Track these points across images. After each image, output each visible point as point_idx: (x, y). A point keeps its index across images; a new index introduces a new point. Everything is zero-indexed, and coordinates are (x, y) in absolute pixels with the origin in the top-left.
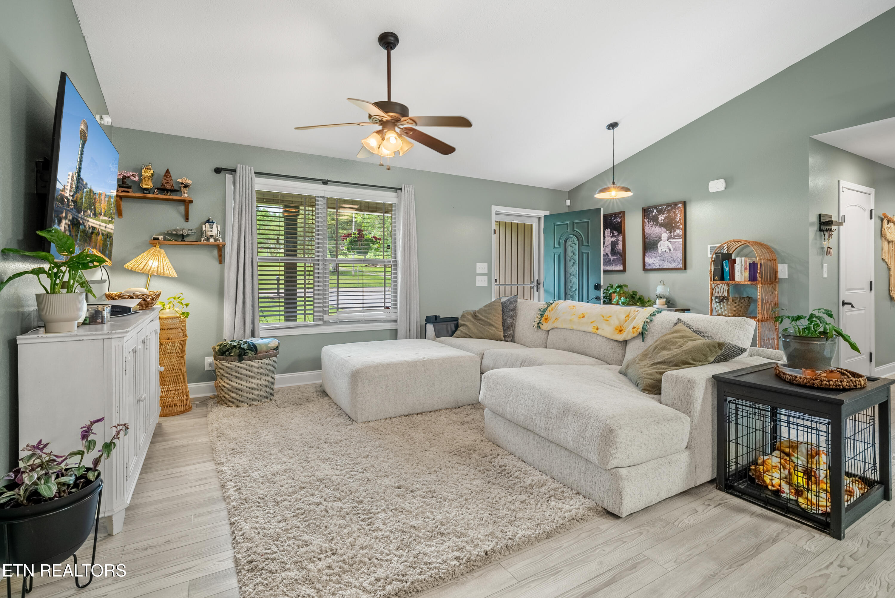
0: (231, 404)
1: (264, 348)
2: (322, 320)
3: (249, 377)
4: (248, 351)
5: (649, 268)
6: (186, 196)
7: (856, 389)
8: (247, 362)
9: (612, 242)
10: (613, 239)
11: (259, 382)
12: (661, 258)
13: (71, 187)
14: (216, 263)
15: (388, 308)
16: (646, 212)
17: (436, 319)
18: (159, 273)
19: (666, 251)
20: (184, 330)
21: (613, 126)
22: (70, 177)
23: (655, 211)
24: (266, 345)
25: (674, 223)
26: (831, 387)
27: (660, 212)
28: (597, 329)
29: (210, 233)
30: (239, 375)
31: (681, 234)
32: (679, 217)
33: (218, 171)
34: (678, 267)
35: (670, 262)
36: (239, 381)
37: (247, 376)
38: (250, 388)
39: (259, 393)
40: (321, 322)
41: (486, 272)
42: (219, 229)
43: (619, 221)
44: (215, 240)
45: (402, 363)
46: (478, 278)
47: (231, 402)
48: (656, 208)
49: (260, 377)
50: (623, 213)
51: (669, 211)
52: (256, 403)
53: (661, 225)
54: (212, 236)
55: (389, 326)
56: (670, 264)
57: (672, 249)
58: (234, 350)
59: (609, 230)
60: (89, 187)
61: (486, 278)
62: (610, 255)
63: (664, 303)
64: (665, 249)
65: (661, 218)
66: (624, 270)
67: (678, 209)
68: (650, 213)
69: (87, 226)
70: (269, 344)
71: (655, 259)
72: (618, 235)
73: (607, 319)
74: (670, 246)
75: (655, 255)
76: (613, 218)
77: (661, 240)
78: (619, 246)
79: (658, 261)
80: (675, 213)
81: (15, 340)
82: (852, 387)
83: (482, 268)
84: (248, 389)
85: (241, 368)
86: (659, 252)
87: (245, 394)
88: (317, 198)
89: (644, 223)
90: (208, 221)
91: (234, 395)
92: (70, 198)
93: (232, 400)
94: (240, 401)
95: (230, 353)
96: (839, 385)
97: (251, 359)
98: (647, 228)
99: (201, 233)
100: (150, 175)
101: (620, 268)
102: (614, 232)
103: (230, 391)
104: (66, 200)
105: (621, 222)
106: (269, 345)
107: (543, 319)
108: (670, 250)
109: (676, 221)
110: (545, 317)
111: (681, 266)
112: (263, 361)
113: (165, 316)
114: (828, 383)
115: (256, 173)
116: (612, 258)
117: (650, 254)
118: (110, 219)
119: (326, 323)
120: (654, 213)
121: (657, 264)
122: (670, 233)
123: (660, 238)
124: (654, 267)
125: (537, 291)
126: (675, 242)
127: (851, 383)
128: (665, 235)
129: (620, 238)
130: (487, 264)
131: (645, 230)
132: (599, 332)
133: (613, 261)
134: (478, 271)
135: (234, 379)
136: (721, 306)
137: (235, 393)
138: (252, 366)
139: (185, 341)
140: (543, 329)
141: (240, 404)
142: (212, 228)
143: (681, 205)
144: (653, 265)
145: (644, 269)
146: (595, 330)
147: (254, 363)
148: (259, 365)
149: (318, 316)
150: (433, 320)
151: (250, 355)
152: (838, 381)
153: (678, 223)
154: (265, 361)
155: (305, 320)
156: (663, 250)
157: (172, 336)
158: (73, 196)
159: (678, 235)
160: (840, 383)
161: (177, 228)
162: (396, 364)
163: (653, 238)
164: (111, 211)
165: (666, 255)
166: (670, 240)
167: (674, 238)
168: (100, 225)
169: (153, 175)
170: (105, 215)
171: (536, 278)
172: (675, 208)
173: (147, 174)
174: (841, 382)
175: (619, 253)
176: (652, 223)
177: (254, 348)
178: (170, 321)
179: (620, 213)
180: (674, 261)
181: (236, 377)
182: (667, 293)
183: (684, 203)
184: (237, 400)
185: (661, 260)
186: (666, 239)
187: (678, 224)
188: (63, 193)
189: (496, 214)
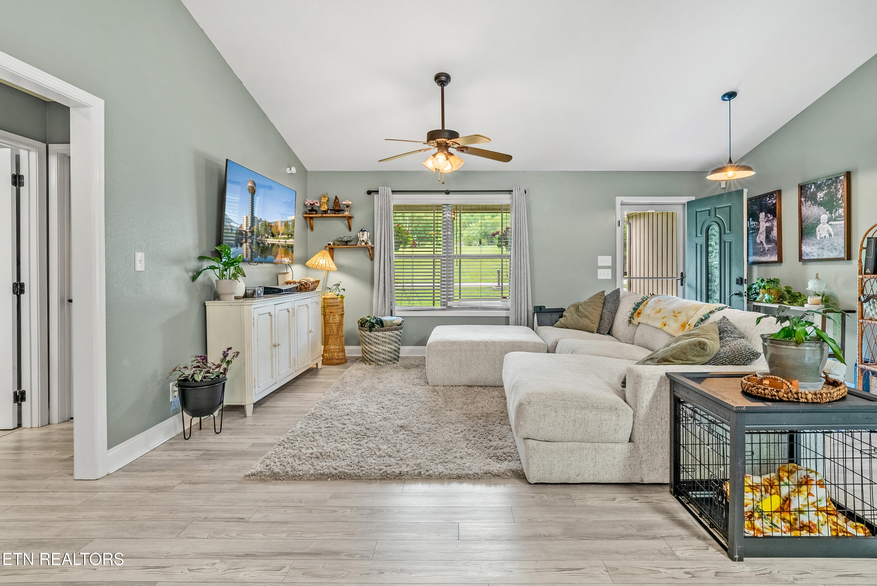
0: (366, 362)
1: (389, 324)
2: (446, 305)
3: (377, 344)
4: (376, 325)
5: (806, 258)
6: (346, 214)
7: (799, 402)
8: (375, 333)
9: (767, 227)
10: (768, 224)
11: (383, 348)
12: (820, 246)
13: (246, 224)
14: (369, 260)
15: (505, 298)
16: (802, 188)
17: (541, 309)
18: (322, 267)
19: (825, 237)
20: (343, 308)
21: (731, 95)
22: (245, 219)
23: (813, 187)
24: (391, 321)
25: (836, 201)
26: (766, 396)
27: (819, 187)
28: (665, 325)
29: (362, 239)
30: (370, 342)
31: (843, 214)
32: (841, 192)
33: (369, 193)
34: (839, 257)
35: (831, 251)
36: (370, 346)
37: (375, 343)
38: (377, 352)
39: (384, 356)
40: (445, 307)
41: (610, 264)
42: (368, 236)
43: (774, 202)
44: (366, 243)
45: (466, 343)
46: (599, 271)
47: (367, 361)
48: (814, 183)
49: (384, 344)
50: (779, 192)
51: (829, 187)
52: (382, 363)
53: (820, 204)
54: (363, 241)
55: (503, 314)
56: (830, 253)
57: (833, 234)
58: (367, 323)
59: (764, 213)
60: (264, 220)
61: (610, 271)
62: (764, 243)
63: (820, 302)
64: (824, 234)
65: (820, 195)
66: (780, 261)
67: (840, 182)
68: (807, 191)
69: (266, 244)
70: (394, 320)
71: (813, 247)
72: (773, 219)
73: (676, 315)
74: (831, 230)
75: (814, 242)
76: (768, 199)
77: (820, 223)
78: (774, 232)
79: (816, 250)
80: (836, 187)
81: (205, 304)
82: (791, 399)
83: (605, 260)
84: (376, 353)
85: (371, 337)
86: (818, 237)
87: (374, 356)
88: (444, 206)
89: (800, 204)
90: (362, 231)
91: (368, 356)
92: (248, 231)
93: (367, 359)
94: (371, 361)
95: (364, 326)
96: (775, 395)
97: (378, 331)
98: (804, 208)
99: (357, 239)
100: (326, 201)
101: (775, 258)
102: (769, 215)
103: (366, 353)
104: (244, 232)
105: (775, 204)
106: (394, 322)
107: (636, 314)
108: (830, 235)
109: (837, 198)
110: (638, 311)
111: (842, 255)
112: (387, 333)
113: (328, 297)
114: (763, 392)
115: (393, 191)
116: (767, 247)
117: (807, 241)
118: (290, 236)
119: (450, 308)
120: (812, 190)
121: (815, 254)
122: (831, 213)
123: (819, 221)
124: (812, 258)
125: (682, 285)
126: (837, 225)
127: (790, 394)
128: (824, 217)
129: (775, 224)
130: (611, 257)
131: (802, 212)
132: (665, 328)
133: (768, 250)
134: (600, 264)
135: (367, 344)
136: (872, 307)
137: (368, 355)
138: (378, 336)
139: (343, 314)
140: (634, 323)
141: (371, 363)
142: (363, 235)
143: (843, 177)
144: (811, 255)
145: (800, 259)
146: (662, 326)
147: (380, 334)
148: (384, 336)
149: (444, 302)
150: (539, 310)
151: (376, 327)
152: (773, 390)
153: (840, 200)
154: (388, 333)
155: (434, 305)
156: (823, 236)
157: (333, 311)
158: (249, 229)
159: (840, 216)
160: (775, 393)
161: (342, 236)
162: (462, 342)
163: (811, 220)
164: (290, 231)
165: (826, 242)
166: (830, 223)
167: (835, 220)
168: (279, 241)
169: (328, 201)
170: (283, 234)
171: (681, 270)
172: (836, 181)
173: (324, 201)
174: (777, 392)
175: (774, 241)
176: (809, 203)
177: (381, 323)
178: (332, 301)
179: (775, 192)
180: (835, 249)
181: (369, 343)
182: (822, 289)
183: (848, 175)
184: (370, 360)
185: (820, 248)
186: (826, 221)
187: (840, 202)
188: (241, 229)
189: (621, 204)
